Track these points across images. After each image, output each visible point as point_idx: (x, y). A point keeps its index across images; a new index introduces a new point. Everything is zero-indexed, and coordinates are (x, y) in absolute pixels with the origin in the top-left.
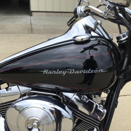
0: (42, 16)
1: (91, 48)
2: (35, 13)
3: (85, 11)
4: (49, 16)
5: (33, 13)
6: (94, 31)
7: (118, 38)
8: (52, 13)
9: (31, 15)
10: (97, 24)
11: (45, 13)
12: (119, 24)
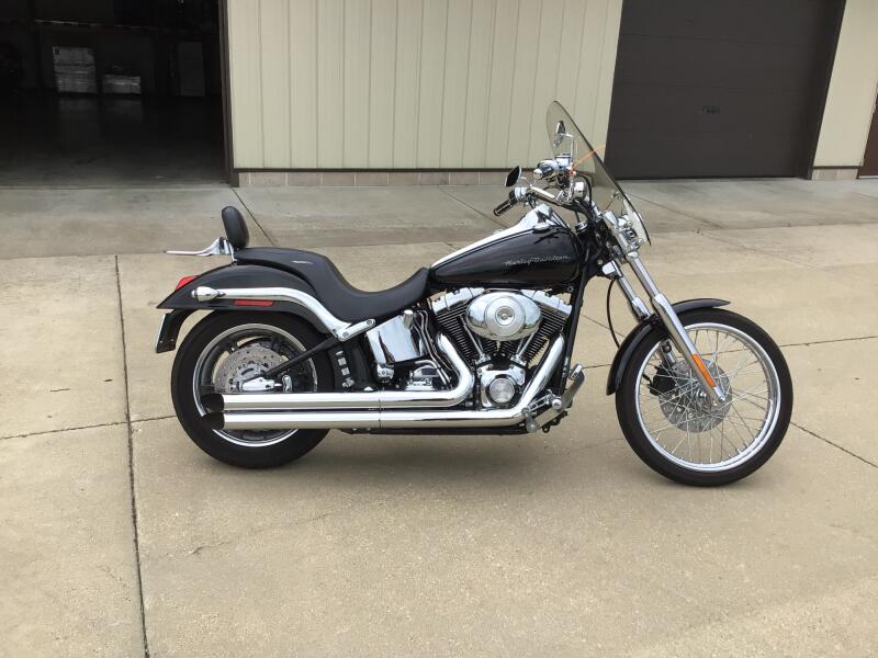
0: (278, 186)
1: (551, 236)
2: (250, 174)
3: (527, 195)
4: (301, 184)
5: (241, 175)
6: (549, 218)
7: (577, 227)
8: (314, 174)
9: (235, 184)
10: (551, 211)
11: (286, 174)
12: (576, 211)
